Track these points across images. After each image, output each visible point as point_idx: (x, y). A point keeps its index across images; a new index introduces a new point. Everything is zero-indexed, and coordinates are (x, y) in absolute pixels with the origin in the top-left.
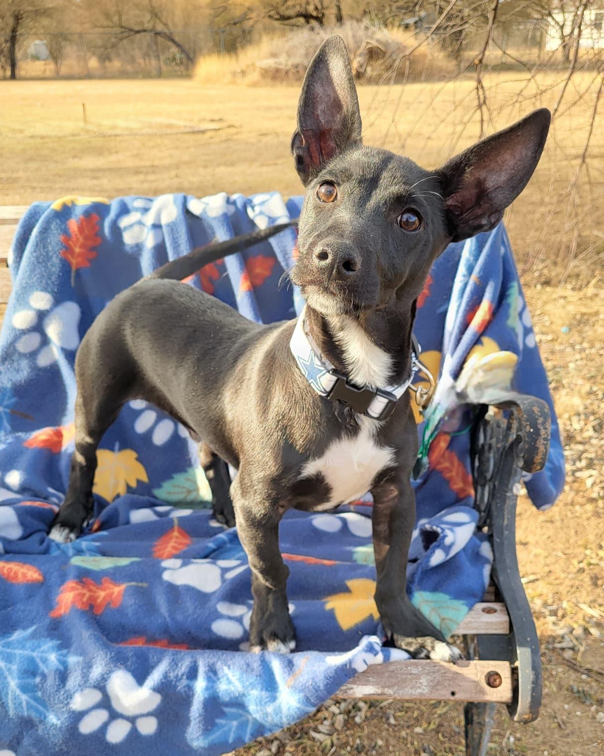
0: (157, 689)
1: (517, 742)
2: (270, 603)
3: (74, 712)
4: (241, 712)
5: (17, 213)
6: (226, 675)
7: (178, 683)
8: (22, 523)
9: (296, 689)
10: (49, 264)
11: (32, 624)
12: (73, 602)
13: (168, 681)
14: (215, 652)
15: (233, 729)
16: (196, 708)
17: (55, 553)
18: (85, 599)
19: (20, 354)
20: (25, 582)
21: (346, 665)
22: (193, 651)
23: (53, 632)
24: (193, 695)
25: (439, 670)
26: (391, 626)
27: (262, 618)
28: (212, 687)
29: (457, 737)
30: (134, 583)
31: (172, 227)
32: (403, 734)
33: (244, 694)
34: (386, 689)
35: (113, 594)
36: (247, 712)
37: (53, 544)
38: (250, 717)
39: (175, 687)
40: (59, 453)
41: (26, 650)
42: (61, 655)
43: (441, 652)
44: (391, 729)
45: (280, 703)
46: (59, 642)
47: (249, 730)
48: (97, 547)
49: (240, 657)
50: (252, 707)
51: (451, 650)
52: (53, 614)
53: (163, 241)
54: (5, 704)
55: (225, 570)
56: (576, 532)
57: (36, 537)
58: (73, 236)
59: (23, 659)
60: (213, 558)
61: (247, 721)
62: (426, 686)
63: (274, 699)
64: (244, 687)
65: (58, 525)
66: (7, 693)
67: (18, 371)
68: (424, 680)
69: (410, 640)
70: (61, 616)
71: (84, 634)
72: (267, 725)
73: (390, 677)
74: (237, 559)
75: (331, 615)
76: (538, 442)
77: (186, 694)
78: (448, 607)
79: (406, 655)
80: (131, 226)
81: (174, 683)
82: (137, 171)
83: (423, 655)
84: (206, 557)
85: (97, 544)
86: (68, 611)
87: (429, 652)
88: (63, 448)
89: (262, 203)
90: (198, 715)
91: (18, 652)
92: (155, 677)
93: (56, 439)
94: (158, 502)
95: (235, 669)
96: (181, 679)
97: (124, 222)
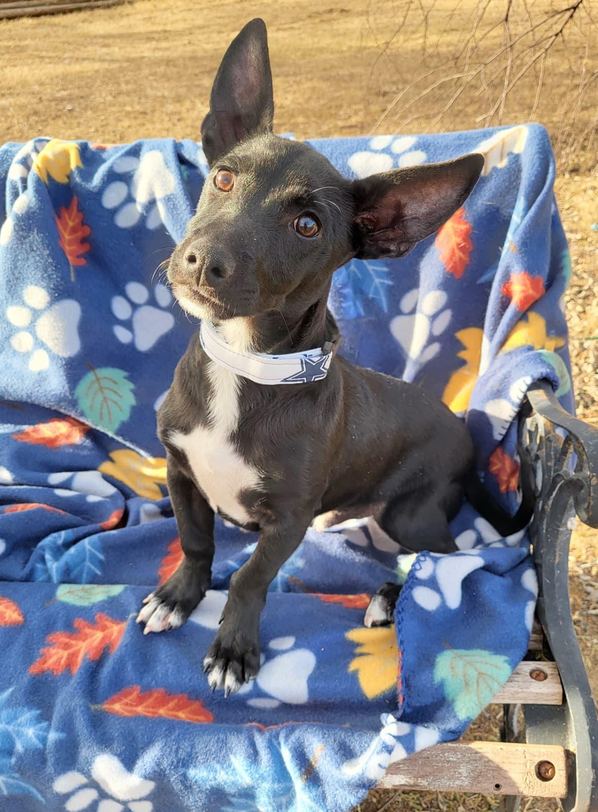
0: (149, 777)
4: (251, 802)
11: (10, 684)
13: (161, 770)
20: (3, 625)
23: (31, 697)
24: (191, 785)
25: (481, 758)
33: (253, 787)
34: (420, 780)
35: (111, 634)
41: (1, 722)
42: (41, 729)
46: (38, 712)
52: (33, 670)
62: (466, 777)
64: (253, 779)
68: (463, 770)
73: (424, 764)
75: (354, 681)
82: (149, 38)
90: (200, 804)
96: (176, 767)
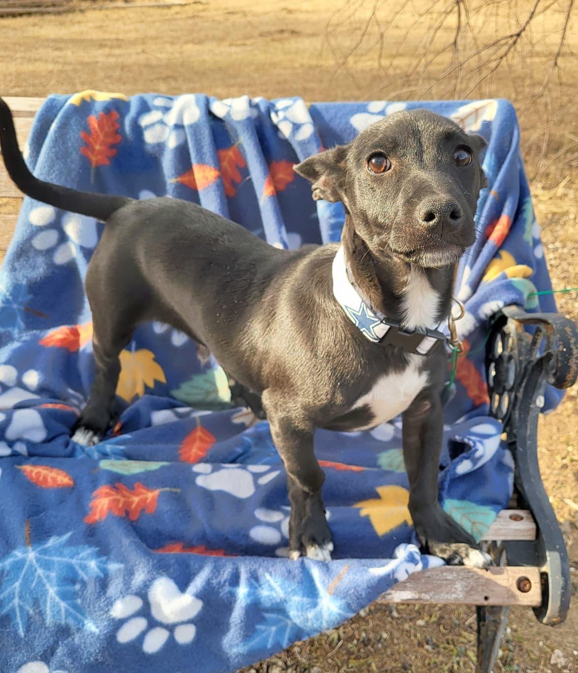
0: (199, 596)
1: (513, 633)
2: (308, 509)
3: (113, 619)
4: (280, 617)
5: (32, 106)
6: (268, 581)
7: (220, 590)
8: (47, 426)
9: (338, 596)
10: (69, 160)
11: (68, 529)
12: (109, 509)
13: (211, 588)
14: (255, 558)
15: (272, 635)
16: (237, 615)
17: (80, 456)
18: (120, 505)
19: (36, 250)
20: (56, 486)
21: (389, 575)
22: (234, 558)
23: (90, 539)
24: (235, 601)
25: (472, 576)
26: (425, 533)
27: (299, 524)
28: (254, 593)
29: (457, 629)
30: (167, 489)
31: (195, 127)
32: (406, 626)
33: (285, 601)
34: (423, 595)
35: (146, 499)
36: (288, 617)
37: (78, 447)
38: (289, 623)
39: (218, 593)
40: (77, 352)
41: (65, 557)
42: (101, 562)
43: (475, 559)
44: (394, 622)
45: (321, 609)
47: (287, 636)
48: (122, 450)
49: (281, 564)
50: (293, 613)
51: (484, 556)
52: (88, 520)
53: (186, 142)
54: (43, 612)
55: (256, 476)
56: (558, 429)
57: (61, 440)
58: (94, 133)
59: (61, 567)
60: (241, 463)
61: (286, 626)
62: (461, 591)
63: (315, 605)
64: (285, 593)
65: (83, 428)
66: (46, 600)
67: (34, 268)
68: (459, 586)
69: (444, 546)
70: (96, 521)
71: (125, 542)
72: (307, 629)
73: (426, 583)
74: (265, 464)
75: (367, 522)
76: (570, 360)
77: (228, 601)
78: (477, 513)
79: (442, 562)
80: (153, 125)
81: (216, 589)
83: (456, 561)
84: (233, 461)
85: (122, 447)
86: (104, 518)
87: (462, 558)
88: (81, 348)
89: (286, 109)
90: (239, 621)
91: (56, 559)
92: (198, 583)
93: (72, 338)
94: (179, 403)
95: (277, 576)
96: (224, 585)
97: (145, 121)
